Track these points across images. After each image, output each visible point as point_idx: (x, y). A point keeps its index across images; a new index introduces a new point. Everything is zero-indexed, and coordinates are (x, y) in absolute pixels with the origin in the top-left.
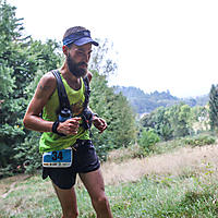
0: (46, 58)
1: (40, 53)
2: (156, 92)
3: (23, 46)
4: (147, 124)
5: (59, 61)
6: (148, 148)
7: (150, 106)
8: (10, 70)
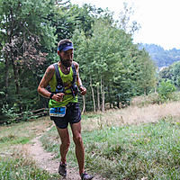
0: (83, 19)
1: (77, 15)
2: (175, 49)
3: (64, 9)
4: (165, 75)
5: (93, 22)
6: (166, 95)
7: (169, 61)
8: (53, 29)
